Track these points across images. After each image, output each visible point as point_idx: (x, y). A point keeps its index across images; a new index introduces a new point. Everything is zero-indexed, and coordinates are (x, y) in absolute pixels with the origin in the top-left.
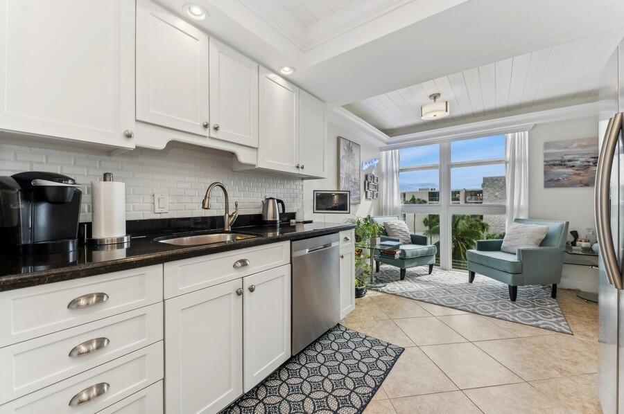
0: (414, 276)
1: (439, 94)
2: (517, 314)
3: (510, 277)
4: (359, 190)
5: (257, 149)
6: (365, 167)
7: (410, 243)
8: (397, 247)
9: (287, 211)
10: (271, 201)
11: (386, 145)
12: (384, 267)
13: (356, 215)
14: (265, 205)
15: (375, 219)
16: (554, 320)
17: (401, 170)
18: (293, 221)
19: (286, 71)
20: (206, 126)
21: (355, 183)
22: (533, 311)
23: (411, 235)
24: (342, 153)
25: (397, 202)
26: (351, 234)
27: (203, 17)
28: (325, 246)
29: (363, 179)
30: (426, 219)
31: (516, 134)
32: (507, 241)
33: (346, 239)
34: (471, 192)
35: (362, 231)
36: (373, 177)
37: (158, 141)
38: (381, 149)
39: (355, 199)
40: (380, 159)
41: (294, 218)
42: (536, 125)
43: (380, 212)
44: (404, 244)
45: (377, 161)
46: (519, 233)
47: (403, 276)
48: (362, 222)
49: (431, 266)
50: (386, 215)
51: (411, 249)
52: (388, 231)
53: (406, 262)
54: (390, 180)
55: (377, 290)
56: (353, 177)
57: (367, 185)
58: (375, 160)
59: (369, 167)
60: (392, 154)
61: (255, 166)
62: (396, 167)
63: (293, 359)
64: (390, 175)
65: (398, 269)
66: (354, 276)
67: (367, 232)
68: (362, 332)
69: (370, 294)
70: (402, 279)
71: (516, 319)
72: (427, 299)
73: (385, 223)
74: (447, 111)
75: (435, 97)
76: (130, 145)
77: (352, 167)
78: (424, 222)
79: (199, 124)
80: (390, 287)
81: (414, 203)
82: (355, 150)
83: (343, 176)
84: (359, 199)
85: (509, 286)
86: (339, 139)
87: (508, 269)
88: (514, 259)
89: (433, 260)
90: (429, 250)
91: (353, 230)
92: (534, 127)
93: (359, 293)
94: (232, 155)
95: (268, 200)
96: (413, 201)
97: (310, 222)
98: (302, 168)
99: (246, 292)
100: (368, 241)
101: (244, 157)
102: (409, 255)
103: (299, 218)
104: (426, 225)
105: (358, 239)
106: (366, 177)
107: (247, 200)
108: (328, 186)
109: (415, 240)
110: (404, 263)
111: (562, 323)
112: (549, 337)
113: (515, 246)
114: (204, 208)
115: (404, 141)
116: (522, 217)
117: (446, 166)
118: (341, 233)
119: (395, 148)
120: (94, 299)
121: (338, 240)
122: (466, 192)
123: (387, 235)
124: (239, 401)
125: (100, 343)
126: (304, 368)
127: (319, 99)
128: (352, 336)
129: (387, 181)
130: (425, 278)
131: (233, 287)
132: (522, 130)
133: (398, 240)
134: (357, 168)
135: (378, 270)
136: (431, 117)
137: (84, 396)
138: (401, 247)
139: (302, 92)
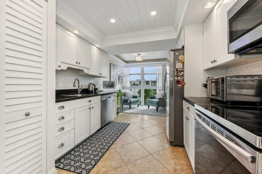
0: (133, 108)
1: (140, 54)
2: (157, 114)
3: (156, 105)
4: (117, 81)
5: (89, 69)
6: (119, 73)
8: (129, 99)
9: (96, 88)
10: (91, 85)
12: (124, 106)
14: (89, 86)
15: (122, 91)
16: (164, 114)
17: (130, 74)
19: (98, 46)
20: (77, 63)
21: (115, 79)
23: (133, 96)
24: (112, 69)
25: (129, 85)
26: (116, 94)
27: (78, 33)
28: (109, 98)
29: (118, 77)
30: (139, 91)
33: (115, 96)
34: (153, 81)
35: (119, 94)
36: (121, 76)
38: (124, 67)
41: (97, 90)
43: (123, 88)
44: (131, 98)
45: (122, 71)
46: (159, 94)
47: (130, 108)
48: (118, 91)
49: (138, 105)
50: (125, 89)
51: (133, 100)
53: (131, 104)
55: (122, 112)
56: (115, 77)
57: (119, 79)
60: (127, 69)
61: (88, 74)
62: (128, 73)
63: (101, 128)
64: (126, 76)
65: (128, 106)
66: (116, 109)
68: (119, 122)
69: (120, 114)
70: (130, 109)
72: (136, 113)
73: (125, 92)
74: (142, 59)
76: (59, 69)
77: (114, 73)
78: (138, 92)
79: (75, 62)
80: (126, 111)
81: (134, 85)
82: (116, 67)
83: (112, 76)
84: (117, 84)
85: (156, 108)
86: (110, 64)
87: (156, 103)
88: (158, 100)
89: (139, 103)
90: (138, 100)
91: (116, 93)
93: (118, 113)
94: (83, 71)
95: (90, 84)
96: (134, 84)
97: (102, 91)
98: (102, 74)
99: (91, 109)
100: (120, 98)
101: (86, 71)
102: (132, 101)
103: (99, 90)
104: (139, 94)
105: (117, 96)
106: (119, 76)
107: (84, 84)
108: (108, 79)
110: (130, 104)
113: (158, 97)
114: (74, 86)
115: (131, 65)
116: (161, 90)
117: (143, 74)
118: (113, 94)
119: (128, 67)
120: (62, 107)
121: (112, 96)
122: (152, 81)
123: (125, 95)
124: (88, 138)
125: (63, 118)
126: (104, 131)
127: (106, 53)
128: (116, 123)
129: (125, 77)
130: (136, 108)
131: (88, 107)
132: (161, 66)
133: (129, 97)
134: (116, 74)
135: (122, 107)
136: (138, 60)
137: (60, 130)
138: (130, 99)
139: (101, 51)
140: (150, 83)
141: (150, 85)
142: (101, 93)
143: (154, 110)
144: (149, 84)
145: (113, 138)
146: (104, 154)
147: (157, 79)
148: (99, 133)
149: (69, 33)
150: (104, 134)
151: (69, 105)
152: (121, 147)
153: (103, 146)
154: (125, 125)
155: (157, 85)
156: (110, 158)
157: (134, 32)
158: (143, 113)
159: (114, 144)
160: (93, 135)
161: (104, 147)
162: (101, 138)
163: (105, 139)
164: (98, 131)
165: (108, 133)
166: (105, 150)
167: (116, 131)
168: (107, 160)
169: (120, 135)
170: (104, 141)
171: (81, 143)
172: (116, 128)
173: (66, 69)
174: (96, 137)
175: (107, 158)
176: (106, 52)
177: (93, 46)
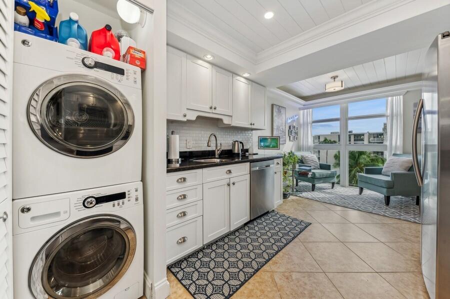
0: (320, 189)
1: (337, 76)
2: (387, 213)
3: (385, 190)
4: (285, 135)
5: (231, 116)
6: (289, 121)
7: (319, 169)
8: (310, 170)
9: (245, 148)
10: (237, 143)
11: (303, 106)
12: (301, 183)
13: (283, 150)
14: (234, 145)
15: (295, 153)
16: (412, 216)
17: (314, 122)
18: (247, 153)
19: (246, 75)
20: (211, 108)
21: (282, 131)
22: (399, 211)
23: (320, 164)
24: (275, 114)
25: (310, 142)
26: (281, 161)
27: (212, 58)
28: (267, 166)
29: (287, 129)
30: (336, 154)
31: (394, 97)
32: (386, 168)
33: (278, 163)
34: (374, 134)
35: (287, 160)
36: (294, 127)
37: (192, 116)
38: (300, 109)
39: (283, 141)
40: (299, 115)
41: (248, 152)
42: (408, 91)
43: (299, 149)
44: (314, 169)
45: (297, 117)
46: (393, 162)
47: (313, 188)
48: (287, 155)
49: (333, 184)
50: (303, 150)
51: (318, 172)
52: (304, 161)
53: (316, 180)
54: (306, 129)
55: (296, 196)
56: (281, 128)
57: (290, 132)
58: (296, 116)
59: (292, 122)
60: (307, 112)
61: (230, 125)
62: (310, 120)
63: (251, 221)
64: (306, 126)
65: (310, 184)
66: (282, 187)
67: (290, 161)
68: (287, 215)
69: (291, 197)
71: (386, 215)
72: (328, 202)
73: (301, 156)
74: (342, 86)
75: (334, 78)
76: (185, 119)
77: (280, 121)
78: (335, 157)
79: (208, 107)
80: (304, 194)
81: (326, 143)
82: (283, 111)
83: (275, 127)
84: (285, 141)
85: (385, 196)
86: (272, 105)
87: (383, 185)
88: (389, 179)
89: (335, 180)
90: (331, 173)
91: (282, 159)
92: (406, 93)
93: (285, 196)
94: (221, 120)
95: (235, 142)
96: (326, 141)
97: (257, 154)
98: (254, 124)
99: (231, 185)
100: (290, 167)
101: (226, 121)
102: (317, 175)
103: (250, 152)
104: (336, 159)
105: (284, 164)
106: (290, 127)
107: (225, 142)
108: (267, 133)
109: (322, 167)
110: (314, 181)
111: (417, 219)
112: (405, 225)
113: (390, 171)
114: (208, 146)
115: (315, 104)
116: (398, 153)
117: (344, 119)
118: (275, 160)
119: (309, 108)
120: (183, 180)
121: (273, 164)
122: (370, 135)
123: (303, 163)
124: (227, 235)
125: (184, 197)
126: (256, 227)
127: (262, 85)
128: (281, 216)
129: (304, 129)
130: (329, 191)
131: (226, 182)
132: (400, 95)
133: (311, 167)
134: (284, 122)
135: (297, 185)
136: (332, 90)
137: (180, 215)
138: (312, 171)
139: (253, 83)
140: (366, 138)
141: (366, 142)
142: (255, 157)
143: (377, 200)
144: (363, 140)
145: (271, 247)
146: (249, 278)
147: (385, 129)
148: (247, 229)
149: (200, 62)
150: (255, 234)
151: (194, 176)
152: (286, 274)
153: (250, 260)
154: (299, 224)
155: (387, 143)
156: (259, 293)
157: (318, 26)
158: (345, 204)
159: (270, 262)
160: (236, 231)
161: (251, 262)
162: (249, 240)
163: (254, 244)
164: (246, 224)
165: (262, 234)
166: (251, 270)
167: (279, 233)
168: (252, 296)
169: (286, 245)
170: (253, 250)
171: (215, 242)
172: (280, 226)
173: (194, 119)
174: (240, 237)
175: (252, 290)
176: (262, 83)
177: (238, 78)
